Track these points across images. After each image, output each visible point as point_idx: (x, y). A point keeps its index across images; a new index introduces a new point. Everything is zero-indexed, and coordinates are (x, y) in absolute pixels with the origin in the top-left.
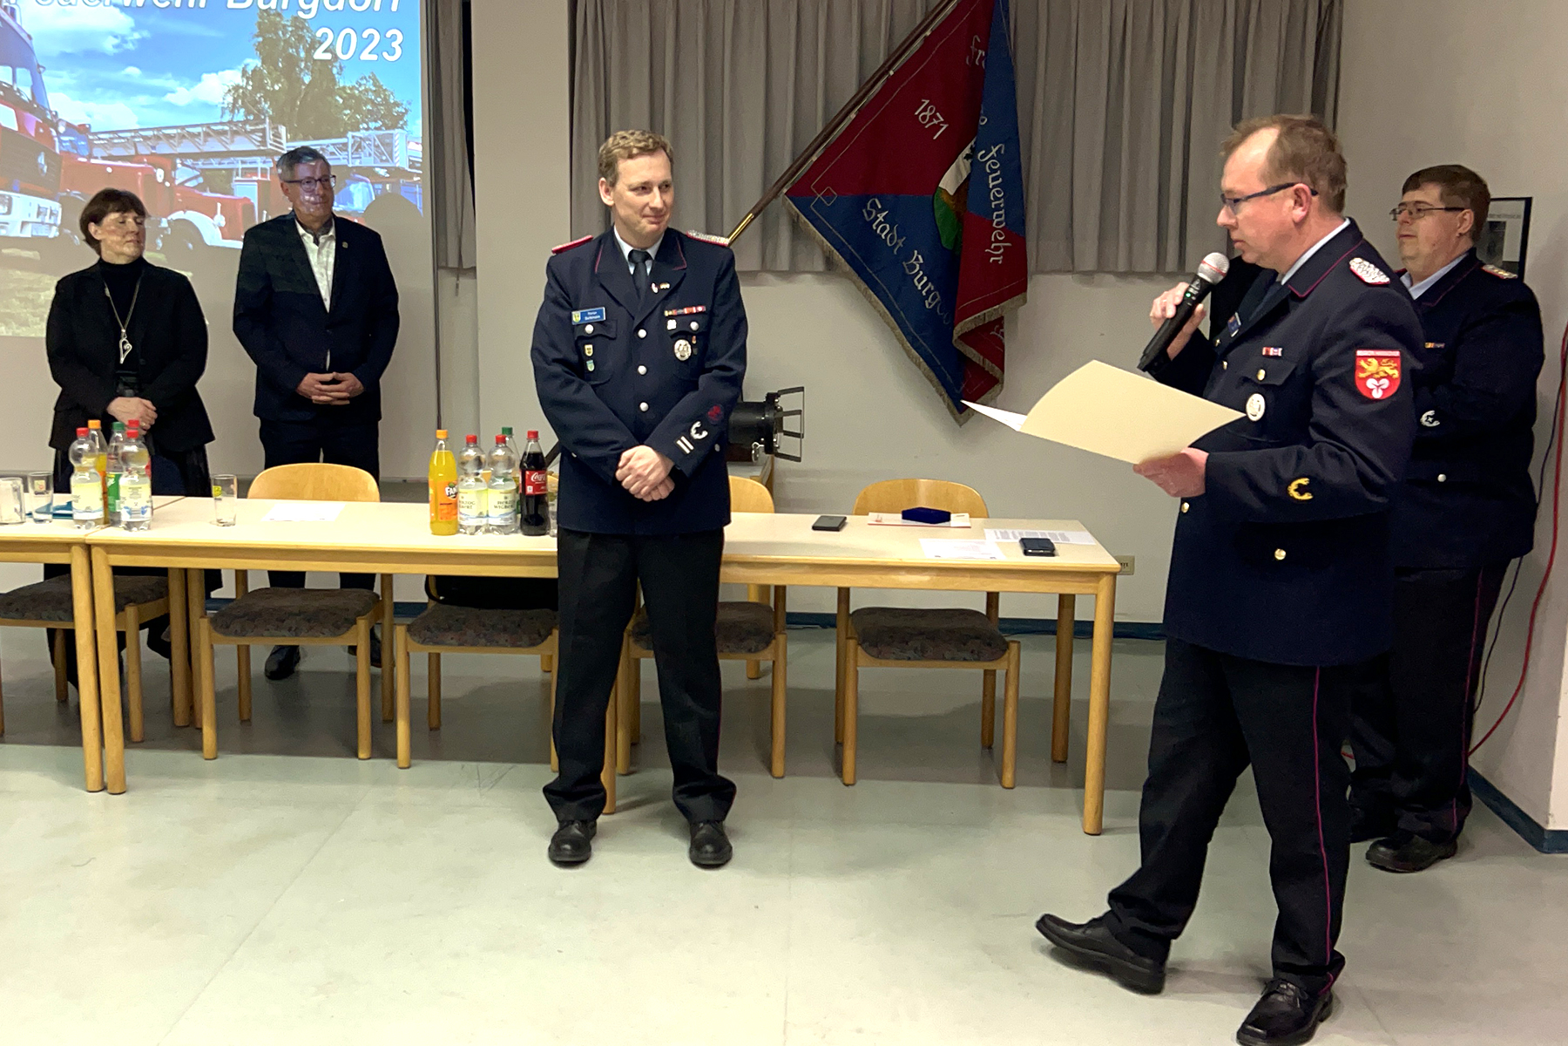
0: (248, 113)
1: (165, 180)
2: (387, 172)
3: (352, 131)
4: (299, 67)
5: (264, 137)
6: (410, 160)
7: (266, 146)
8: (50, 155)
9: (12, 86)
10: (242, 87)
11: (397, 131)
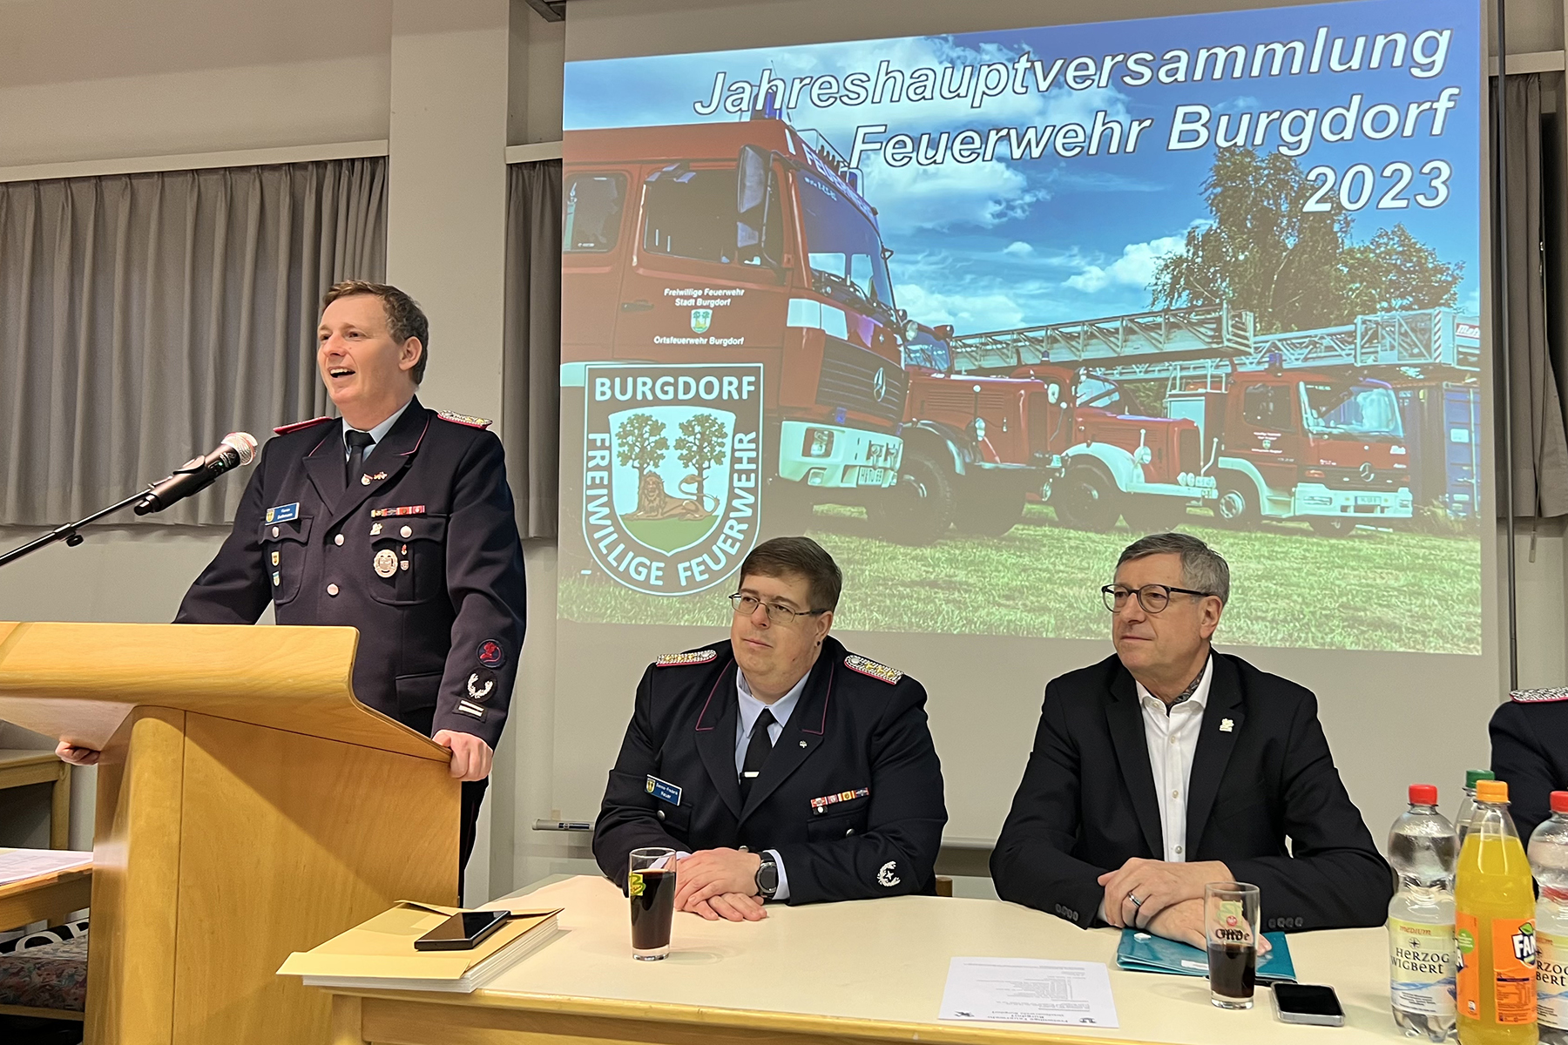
0: (1196, 295)
1: (1059, 400)
2: (1421, 373)
3: (1363, 313)
4: (1278, 226)
5: (1219, 329)
6: (1459, 353)
7: (1222, 342)
8: (893, 373)
9: (845, 280)
10: (1187, 260)
11: (1438, 309)
